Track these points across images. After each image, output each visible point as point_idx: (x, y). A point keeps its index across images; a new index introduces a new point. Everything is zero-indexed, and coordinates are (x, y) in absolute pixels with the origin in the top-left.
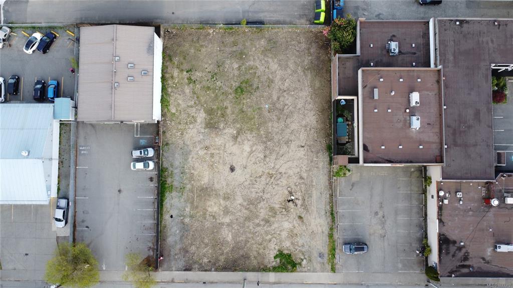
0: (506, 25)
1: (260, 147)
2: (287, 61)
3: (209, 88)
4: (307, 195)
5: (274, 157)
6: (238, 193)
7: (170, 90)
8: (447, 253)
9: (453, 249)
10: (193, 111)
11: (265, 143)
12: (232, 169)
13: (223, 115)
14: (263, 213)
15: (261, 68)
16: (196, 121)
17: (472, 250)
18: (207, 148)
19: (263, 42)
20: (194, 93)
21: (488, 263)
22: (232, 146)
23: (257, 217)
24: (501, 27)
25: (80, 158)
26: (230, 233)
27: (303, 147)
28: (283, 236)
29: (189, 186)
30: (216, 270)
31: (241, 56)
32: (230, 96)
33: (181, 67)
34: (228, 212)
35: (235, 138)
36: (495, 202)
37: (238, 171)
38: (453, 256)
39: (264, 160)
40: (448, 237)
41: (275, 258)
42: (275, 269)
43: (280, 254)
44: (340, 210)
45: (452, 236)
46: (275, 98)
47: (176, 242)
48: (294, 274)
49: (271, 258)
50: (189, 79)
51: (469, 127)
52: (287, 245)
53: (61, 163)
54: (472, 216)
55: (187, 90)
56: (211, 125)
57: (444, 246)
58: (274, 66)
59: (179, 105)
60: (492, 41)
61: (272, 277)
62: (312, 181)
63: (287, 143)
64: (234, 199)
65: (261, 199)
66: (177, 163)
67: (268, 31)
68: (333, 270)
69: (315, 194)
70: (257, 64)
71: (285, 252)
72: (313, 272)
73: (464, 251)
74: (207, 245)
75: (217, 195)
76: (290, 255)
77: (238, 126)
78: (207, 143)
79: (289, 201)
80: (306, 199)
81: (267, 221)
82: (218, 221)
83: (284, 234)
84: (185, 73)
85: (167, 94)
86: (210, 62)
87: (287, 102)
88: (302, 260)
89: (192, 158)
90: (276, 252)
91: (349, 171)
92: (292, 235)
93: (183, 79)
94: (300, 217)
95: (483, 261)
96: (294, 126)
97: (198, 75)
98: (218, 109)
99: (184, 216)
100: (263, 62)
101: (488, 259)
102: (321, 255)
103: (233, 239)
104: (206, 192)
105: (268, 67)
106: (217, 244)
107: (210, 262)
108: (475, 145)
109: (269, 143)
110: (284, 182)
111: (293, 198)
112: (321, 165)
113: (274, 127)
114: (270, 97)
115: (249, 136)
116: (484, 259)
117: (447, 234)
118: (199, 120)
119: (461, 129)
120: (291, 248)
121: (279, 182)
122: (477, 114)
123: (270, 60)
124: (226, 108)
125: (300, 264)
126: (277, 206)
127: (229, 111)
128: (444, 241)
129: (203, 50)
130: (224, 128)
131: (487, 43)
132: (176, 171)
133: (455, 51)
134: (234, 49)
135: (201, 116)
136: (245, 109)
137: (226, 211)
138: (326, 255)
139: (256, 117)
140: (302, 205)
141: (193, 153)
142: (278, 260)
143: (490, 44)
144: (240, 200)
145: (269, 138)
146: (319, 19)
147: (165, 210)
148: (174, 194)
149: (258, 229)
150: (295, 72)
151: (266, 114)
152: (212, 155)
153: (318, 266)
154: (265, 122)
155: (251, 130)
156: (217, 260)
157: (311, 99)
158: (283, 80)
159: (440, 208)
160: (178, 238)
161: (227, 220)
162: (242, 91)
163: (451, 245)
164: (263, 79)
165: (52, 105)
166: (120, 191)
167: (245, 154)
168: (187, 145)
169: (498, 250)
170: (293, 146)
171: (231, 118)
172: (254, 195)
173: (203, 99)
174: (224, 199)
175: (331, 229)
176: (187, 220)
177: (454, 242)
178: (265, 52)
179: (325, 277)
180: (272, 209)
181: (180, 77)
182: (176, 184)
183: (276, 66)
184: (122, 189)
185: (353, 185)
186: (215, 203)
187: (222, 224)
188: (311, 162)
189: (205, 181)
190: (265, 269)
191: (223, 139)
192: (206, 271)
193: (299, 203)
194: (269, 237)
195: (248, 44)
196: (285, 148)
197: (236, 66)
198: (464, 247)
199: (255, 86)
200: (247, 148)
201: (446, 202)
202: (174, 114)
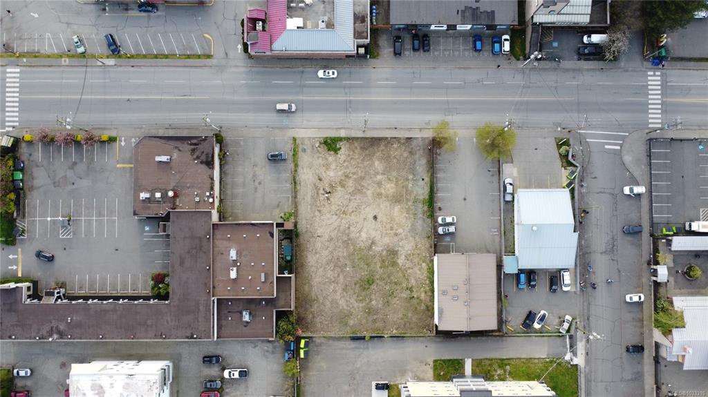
0: (155, 335)
1: (353, 235)
2: (332, 307)
3: (396, 283)
4: (315, 197)
5: (342, 228)
6: (370, 198)
7: (427, 282)
8: (207, 154)
9: (203, 158)
10: (408, 264)
11: (349, 239)
12: (375, 217)
13: (383, 261)
14: (350, 183)
15: (352, 301)
16: (406, 256)
17: (187, 157)
18: (396, 235)
19: (351, 323)
20: (407, 279)
21: (176, 147)
22: (375, 237)
23: (355, 180)
24: (160, 334)
25: (497, 225)
26: (376, 166)
27: (318, 236)
28: (334, 165)
29: (410, 203)
30: (387, 138)
31: (370, 311)
32: (378, 277)
33: (418, 301)
34: (378, 183)
35: (373, 243)
36: (171, 194)
37: (371, 216)
38: (203, 152)
39: (350, 225)
40: (206, 167)
41: (340, 148)
42: (340, 139)
43: (336, 151)
44: (289, 186)
45: (204, 167)
46: (341, 276)
47: (419, 160)
48: (325, 136)
49: (344, 148)
50: (412, 291)
51: (189, 252)
52: (331, 158)
53: (512, 222)
54: (187, 183)
55: (413, 282)
56: (393, 253)
57: (210, 159)
58: (342, 303)
59: (420, 270)
60: (168, 322)
61: (343, 134)
62: (311, 208)
63: (331, 239)
64: (373, 194)
65: (352, 194)
66: (420, 222)
67: (347, 332)
68: (295, 139)
69: (308, 198)
70: (356, 304)
71: (332, 153)
72: (310, 138)
73: (195, 156)
74: (395, 157)
75: (387, 196)
76: (329, 150)
77: (371, 253)
78: (396, 239)
79: (330, 192)
80: (316, 194)
81: (347, 176)
82: (386, 176)
83: (333, 166)
84: (415, 296)
85: (430, 278)
86: (395, 305)
87: (331, 273)
88: (319, 146)
89: (407, 226)
90: (340, 152)
91: (281, 217)
92: (327, 166)
93: (417, 291)
94: (320, 180)
95: (180, 148)
96: (325, 253)
97: (405, 295)
98: (388, 267)
99: (413, 179)
100: (351, 306)
101: (177, 150)
102: (304, 150)
103: (374, 163)
104: (397, 199)
105: (347, 301)
106: (387, 159)
107: (392, 144)
108: (185, 238)
109: (346, 239)
110: (334, 208)
111: (327, 195)
112: (304, 222)
113: (342, 253)
114: (345, 277)
115: (362, 245)
116: (179, 150)
117: (208, 169)
118: (403, 257)
119: (195, 250)
120: (327, 156)
121: (338, 208)
122: (182, 263)
123: (345, 307)
124: (381, 267)
125: (321, 143)
126: (339, 188)
127: (379, 265)
128: (209, 163)
129: (400, 316)
130: (382, 250)
131: (171, 320)
132: (421, 216)
133: (198, 313)
134: (375, 317)
135: (401, 260)
136: (366, 267)
137: (379, 184)
138: (300, 150)
139: (356, 260)
140: (319, 189)
141: (407, 229)
142: (338, 146)
143: (169, 319)
144: (369, 193)
145: (346, 243)
146: (305, 341)
147: (429, 185)
148: (421, 198)
149: (354, 171)
150: (325, 298)
151: (348, 263)
152: (392, 229)
153: (307, 142)
154: (349, 256)
155: (360, 249)
156: (386, 146)
157: (311, 276)
158: (335, 291)
159: (212, 188)
160: (418, 163)
161: (379, 177)
162: (368, 281)
163: (204, 160)
164: (351, 292)
165: (520, 268)
166: (465, 199)
167: (365, 230)
168: (412, 236)
169: (169, 157)
170: (327, 237)
171: (377, 259)
172: (358, 197)
173: (400, 274)
174: (381, 194)
175: (296, 171)
176: (411, 177)
177: (202, 163)
178: (349, 315)
179: (301, 134)
180: (343, 186)
181: (419, 293)
182: (421, 206)
183: (341, 302)
184: (463, 201)
185: (278, 206)
186: (388, 190)
187: (382, 174)
188: (312, 224)
189: (397, 208)
190: (348, 139)
191: (383, 242)
192: (395, 138)
193: (321, 191)
194: (345, 165)
195: (364, 321)
196: (333, 235)
197: (374, 302)
198: (195, 159)
199: (358, 286)
200: (364, 235)
201: (208, 194)
202: (423, 262)
